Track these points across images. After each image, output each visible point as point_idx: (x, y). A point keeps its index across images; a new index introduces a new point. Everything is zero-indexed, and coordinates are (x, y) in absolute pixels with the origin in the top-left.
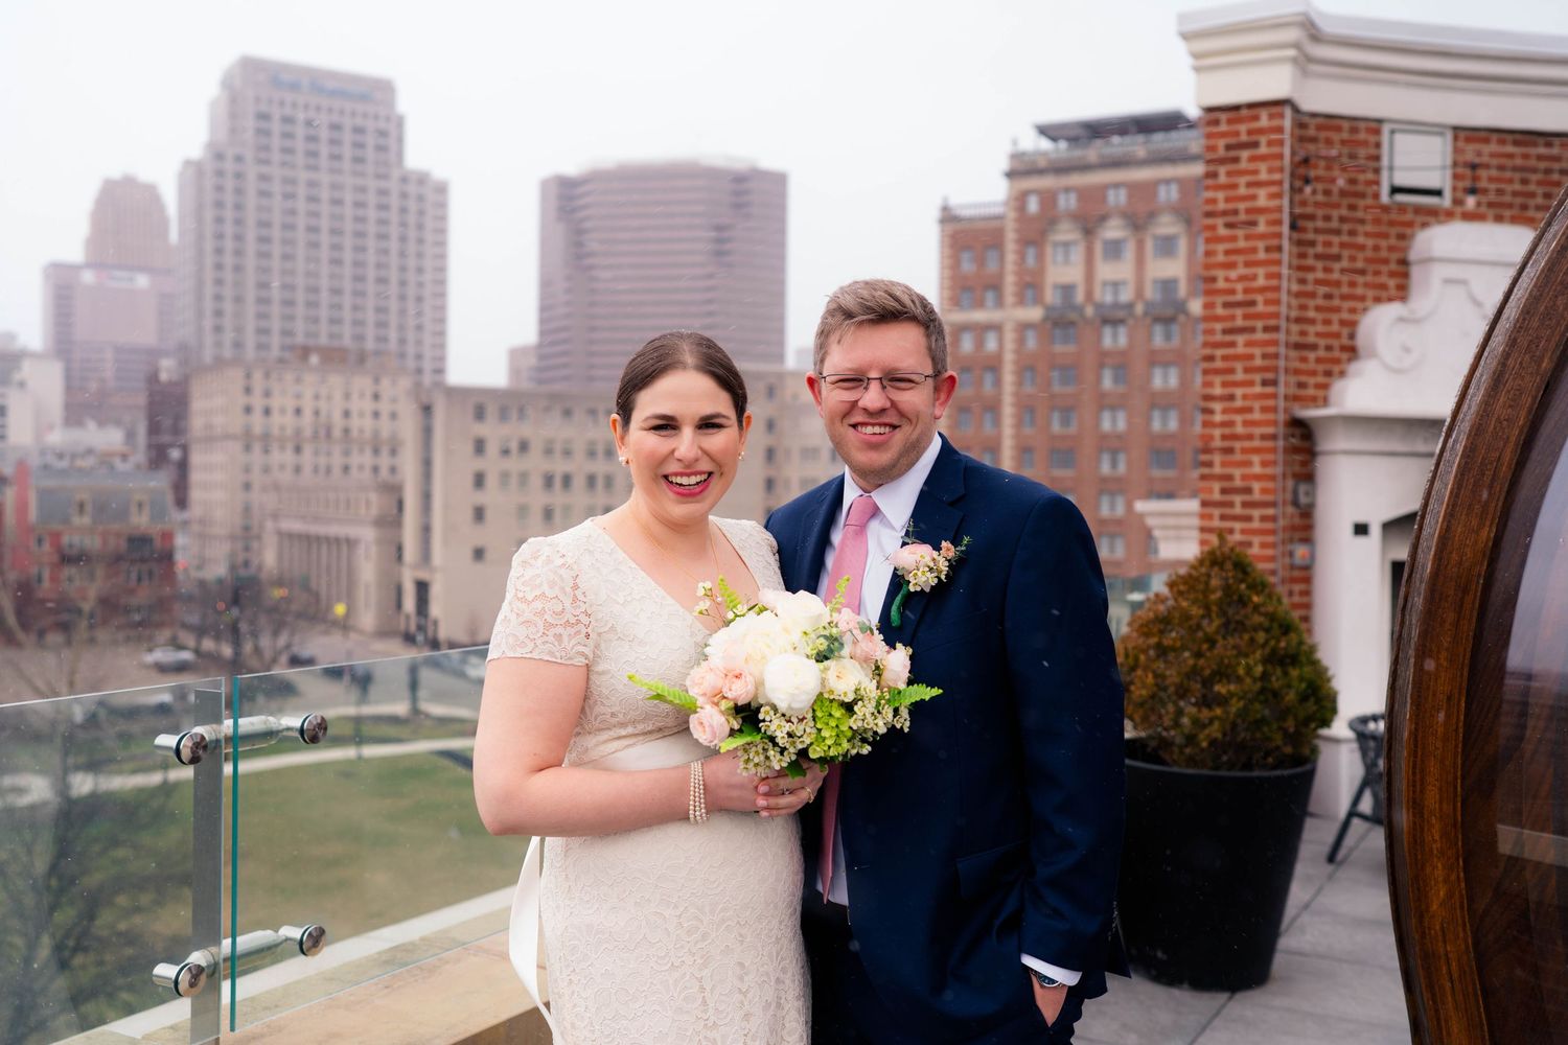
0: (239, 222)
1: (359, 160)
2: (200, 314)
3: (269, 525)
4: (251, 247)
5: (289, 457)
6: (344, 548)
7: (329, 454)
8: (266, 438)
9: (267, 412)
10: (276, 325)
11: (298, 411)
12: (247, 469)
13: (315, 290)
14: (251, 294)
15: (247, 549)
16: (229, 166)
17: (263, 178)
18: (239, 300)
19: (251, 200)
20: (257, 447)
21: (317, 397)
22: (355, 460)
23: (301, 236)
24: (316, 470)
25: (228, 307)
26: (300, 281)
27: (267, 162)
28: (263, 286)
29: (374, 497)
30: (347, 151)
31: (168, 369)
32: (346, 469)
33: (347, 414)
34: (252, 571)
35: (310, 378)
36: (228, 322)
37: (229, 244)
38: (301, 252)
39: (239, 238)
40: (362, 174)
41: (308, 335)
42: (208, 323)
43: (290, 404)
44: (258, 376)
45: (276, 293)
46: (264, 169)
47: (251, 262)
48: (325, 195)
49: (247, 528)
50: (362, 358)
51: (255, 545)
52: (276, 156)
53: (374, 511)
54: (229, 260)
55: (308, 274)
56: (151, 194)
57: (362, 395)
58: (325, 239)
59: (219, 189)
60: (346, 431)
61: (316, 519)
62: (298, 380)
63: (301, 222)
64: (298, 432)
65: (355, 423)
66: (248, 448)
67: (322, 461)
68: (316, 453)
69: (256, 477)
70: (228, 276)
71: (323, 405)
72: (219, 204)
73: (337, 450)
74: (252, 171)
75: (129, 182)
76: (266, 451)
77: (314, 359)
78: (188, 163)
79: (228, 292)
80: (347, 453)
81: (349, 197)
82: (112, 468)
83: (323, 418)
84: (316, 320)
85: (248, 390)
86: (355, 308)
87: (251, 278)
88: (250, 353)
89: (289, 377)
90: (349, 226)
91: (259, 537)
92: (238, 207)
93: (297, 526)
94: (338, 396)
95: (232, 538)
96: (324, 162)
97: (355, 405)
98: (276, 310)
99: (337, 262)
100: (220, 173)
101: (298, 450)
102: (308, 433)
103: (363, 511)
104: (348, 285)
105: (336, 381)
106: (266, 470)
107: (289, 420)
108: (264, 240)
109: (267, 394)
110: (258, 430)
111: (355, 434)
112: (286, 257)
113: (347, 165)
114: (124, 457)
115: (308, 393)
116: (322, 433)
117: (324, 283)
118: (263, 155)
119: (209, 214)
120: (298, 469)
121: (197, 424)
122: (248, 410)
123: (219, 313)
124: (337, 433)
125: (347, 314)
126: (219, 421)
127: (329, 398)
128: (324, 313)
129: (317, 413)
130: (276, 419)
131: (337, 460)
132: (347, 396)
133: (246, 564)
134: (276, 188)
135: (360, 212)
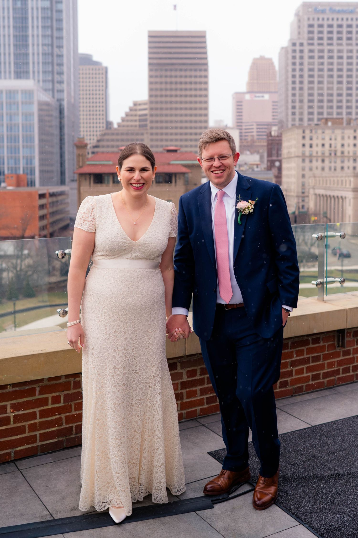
0: (301, 70)
1: (349, 39)
2: (287, 108)
3: (312, 191)
4: (306, 80)
5: (320, 164)
6: (341, 200)
7: (335, 162)
8: (311, 156)
9: (311, 146)
10: (316, 111)
11: (323, 145)
12: (303, 169)
13: (331, 95)
14: (306, 99)
15: (303, 201)
16: (298, 48)
17: (311, 51)
18: (301, 101)
19: (306, 61)
20: (307, 160)
21: (331, 139)
22: (346, 164)
23: (326, 73)
24: (330, 168)
25: (297, 104)
26: (325, 92)
27: (312, 44)
28: (311, 95)
29: (352, 179)
30: (344, 36)
31: (274, 131)
32: (342, 168)
33: (343, 145)
34: (305, 209)
35: (328, 132)
36: (297, 111)
37: (298, 80)
38: (325, 80)
39: (301, 76)
40: (351, 45)
41: (329, 114)
42: (290, 111)
43: (320, 142)
44: (307, 132)
45: (316, 98)
46: (311, 47)
47: (306, 86)
48: (335, 55)
49: (303, 193)
50: (349, 122)
51: (306, 199)
52: (316, 42)
53: (352, 186)
54: (298, 86)
55: (328, 89)
56: (270, 62)
57: (349, 137)
58: (335, 73)
59: (294, 57)
60: (343, 153)
61: (329, 189)
62: (323, 133)
63: (326, 67)
64: (323, 154)
65: (346, 149)
66: (304, 161)
67: (333, 165)
68: (330, 162)
69: (307, 173)
70: (297, 92)
71: (333, 142)
72: (294, 64)
73: (339, 161)
74: (306, 48)
75: (262, 58)
76: (311, 161)
77: (330, 124)
78: (282, 48)
79: (297, 98)
80: (343, 162)
81: (345, 55)
82: (253, 170)
83: (333, 148)
84: (331, 107)
85: (304, 137)
86: (348, 101)
87: (306, 92)
88: (306, 123)
89: (320, 131)
90: (345, 67)
91: (308, 196)
92: (301, 64)
93: (322, 192)
94: (339, 138)
95: (298, 196)
96: (335, 41)
97: (346, 142)
98: (316, 104)
99: (340, 83)
100: (294, 51)
101: (323, 161)
102: (327, 154)
103: (348, 186)
104: (345, 92)
105: (338, 132)
106: (311, 169)
107: (320, 149)
108: (311, 76)
109: (311, 139)
110: (307, 154)
111: (346, 154)
112: (320, 82)
113: (344, 42)
114: (257, 166)
115: (327, 138)
116: (333, 154)
117: (335, 92)
118: (311, 42)
119: (290, 68)
120: (323, 169)
121: (285, 152)
122: (304, 145)
123: (294, 107)
124: (339, 154)
125: (344, 104)
126: (293, 150)
127: (336, 139)
128: (335, 104)
129: (330, 146)
130: (315, 148)
131: (339, 165)
132: (343, 138)
133: (303, 207)
134: (316, 54)
135: (350, 61)
